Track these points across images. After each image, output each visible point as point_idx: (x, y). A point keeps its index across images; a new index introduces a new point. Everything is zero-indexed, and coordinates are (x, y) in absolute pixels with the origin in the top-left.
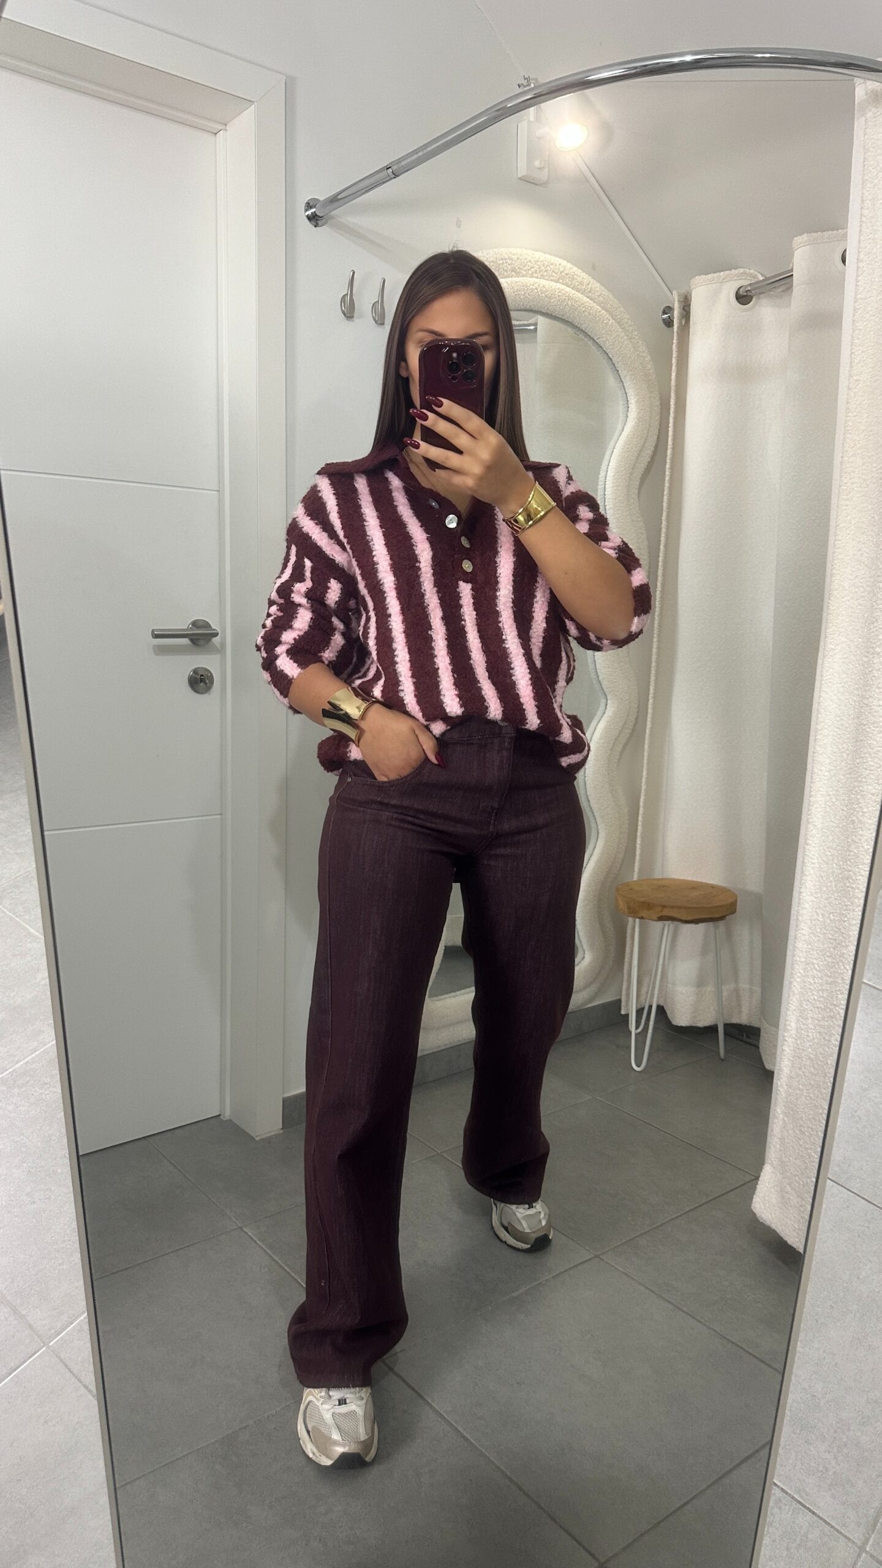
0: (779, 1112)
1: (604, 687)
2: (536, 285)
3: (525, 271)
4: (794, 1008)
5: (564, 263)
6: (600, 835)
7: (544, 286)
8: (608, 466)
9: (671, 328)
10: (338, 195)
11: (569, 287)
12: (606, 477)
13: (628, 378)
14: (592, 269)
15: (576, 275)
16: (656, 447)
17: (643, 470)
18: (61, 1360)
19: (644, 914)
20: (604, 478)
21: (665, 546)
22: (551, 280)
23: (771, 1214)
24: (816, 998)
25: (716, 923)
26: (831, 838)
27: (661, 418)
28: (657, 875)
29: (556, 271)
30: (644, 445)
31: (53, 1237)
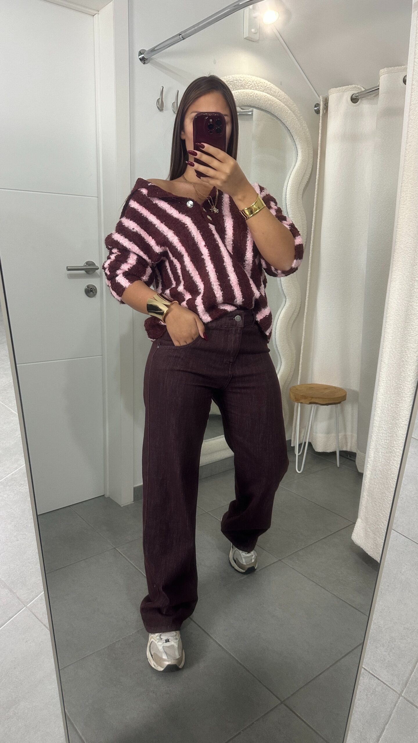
0: (365, 495)
1: (285, 293)
2: (253, 93)
3: (247, 86)
4: (373, 447)
5: (267, 82)
6: (282, 364)
7: (257, 94)
8: (288, 183)
9: (318, 115)
10: (155, 48)
11: (269, 94)
12: (287, 189)
13: (297, 140)
14: (280, 85)
15: (273, 88)
16: (311, 174)
17: (305, 185)
18: (33, 614)
19: (302, 401)
20: (286, 189)
21: (315, 223)
22: (260, 91)
23: (361, 541)
24: (383, 443)
25: (337, 405)
26: (392, 368)
27: (313, 159)
28: (309, 382)
29: (263, 86)
30: (305, 174)
31: (27, 556)
